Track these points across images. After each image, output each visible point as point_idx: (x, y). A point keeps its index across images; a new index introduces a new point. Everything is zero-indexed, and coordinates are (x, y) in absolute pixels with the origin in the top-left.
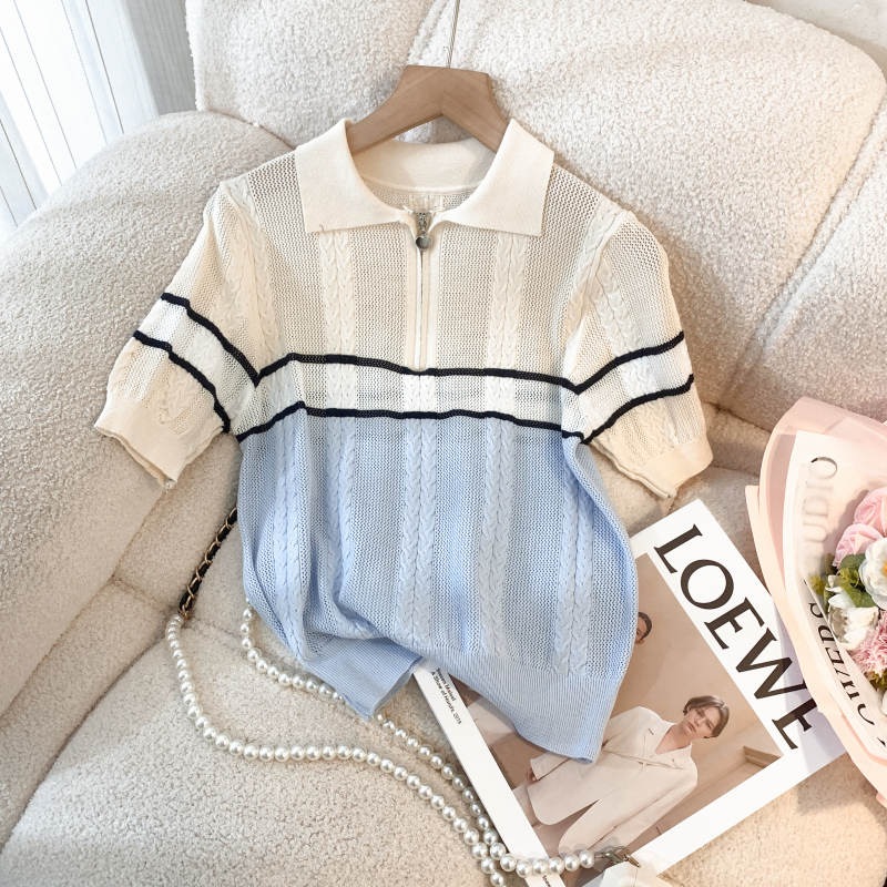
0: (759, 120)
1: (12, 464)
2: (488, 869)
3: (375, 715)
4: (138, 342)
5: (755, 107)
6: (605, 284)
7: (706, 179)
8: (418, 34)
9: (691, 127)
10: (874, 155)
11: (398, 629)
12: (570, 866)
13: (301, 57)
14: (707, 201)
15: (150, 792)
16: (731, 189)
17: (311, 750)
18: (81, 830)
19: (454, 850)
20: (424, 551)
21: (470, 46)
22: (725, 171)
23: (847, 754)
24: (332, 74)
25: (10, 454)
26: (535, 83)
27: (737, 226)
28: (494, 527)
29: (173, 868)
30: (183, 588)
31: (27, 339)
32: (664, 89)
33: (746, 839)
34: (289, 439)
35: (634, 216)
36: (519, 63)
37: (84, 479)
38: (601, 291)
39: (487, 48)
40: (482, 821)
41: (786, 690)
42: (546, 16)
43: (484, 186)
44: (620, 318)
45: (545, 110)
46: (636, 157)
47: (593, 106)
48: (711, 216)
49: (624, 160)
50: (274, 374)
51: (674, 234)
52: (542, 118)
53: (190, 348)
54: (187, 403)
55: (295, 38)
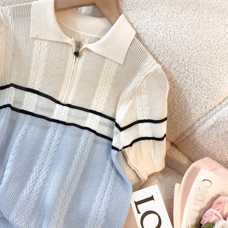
0: (222, 42)
5: (221, 36)
6: (142, 91)
7: (194, 60)
9: (193, 37)
11: (13, 219)
14: (191, 69)
16: (203, 67)
20: (40, 180)
22: (202, 59)
26: (135, 2)
27: (201, 82)
32: (187, 18)
35: (161, 67)
38: (140, 94)
44: (144, 106)
45: (137, 14)
46: (168, 43)
47: (156, 17)
48: (192, 75)
49: (163, 43)
50: (4, 90)
51: (175, 78)
52: (135, 17)
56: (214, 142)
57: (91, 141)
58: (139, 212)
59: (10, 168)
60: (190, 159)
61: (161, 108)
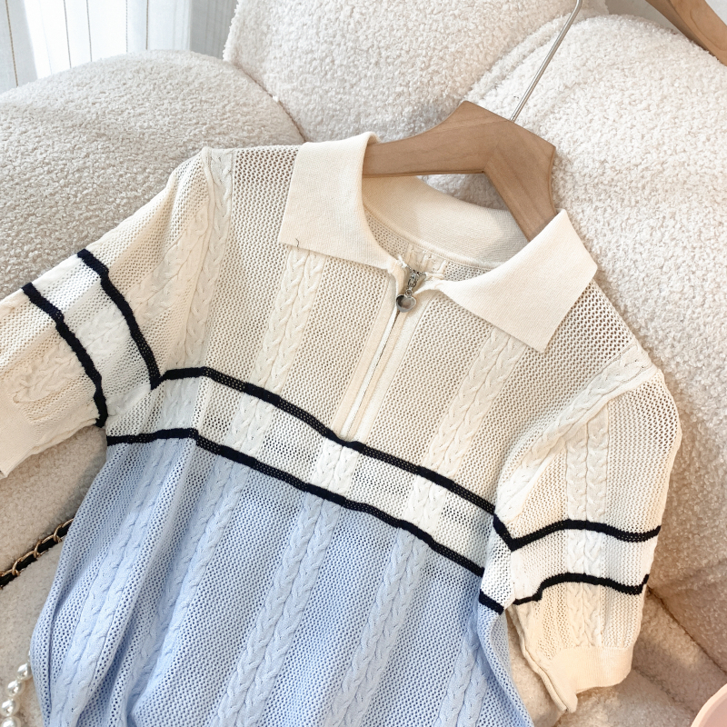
4: (26, 298)
6: (592, 437)
8: (490, 70)
13: (350, 44)
20: (264, 677)
21: (546, 107)
24: (376, 77)
26: (606, 180)
28: (358, 682)
34: (162, 469)
35: (662, 376)
36: (597, 149)
38: (583, 443)
39: (565, 117)
42: (648, 108)
43: (502, 270)
44: (593, 481)
45: (607, 215)
46: (694, 312)
47: (667, 233)
49: (678, 310)
50: (180, 380)
51: (700, 415)
52: (598, 222)
53: (88, 324)
54: (56, 388)
55: (352, 21)
57: (416, 569)
59: (181, 629)
60: (705, 652)
61: (648, 499)
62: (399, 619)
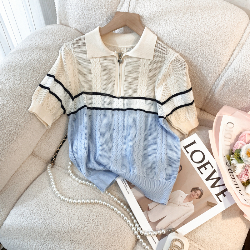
0: (214, 28)
1: (5, 120)
2: (136, 234)
3: (105, 192)
4: (40, 87)
5: (213, 24)
6: (170, 74)
7: (199, 44)
8: (120, 3)
9: (195, 30)
10: (246, 38)
11: (112, 167)
12: (159, 233)
13: (87, 9)
14: (199, 50)
15: (42, 212)
16: (206, 47)
17: (87, 201)
18: (23, 222)
19: (127, 229)
21: (134, 7)
22: (204, 42)
23: (236, 203)
24: (95, 14)
25: (4, 118)
26: (152, 17)
27: (208, 57)
28: (139, 140)
29: (49, 233)
30: (52, 156)
31: (9, 86)
33: (207, 226)
34: (82, 115)
35: (179, 54)
36: (148, 11)
37: (25, 125)
38: (169, 76)
39: (139, 7)
40: (135, 221)
41: (219, 186)
43: (137, 46)
44: (174, 84)
45: (155, 25)
46: (180, 38)
47: (168, 24)
48: (200, 55)
49: (176, 39)
50: (78, 97)
51: (190, 60)
52: (154, 27)
53: (55, 89)
54: (54, 105)
55: (86, 4)
56: (229, 97)
57: (143, 117)
58: (188, 153)
59: (99, 142)
61: (186, 82)
62: (143, 127)
